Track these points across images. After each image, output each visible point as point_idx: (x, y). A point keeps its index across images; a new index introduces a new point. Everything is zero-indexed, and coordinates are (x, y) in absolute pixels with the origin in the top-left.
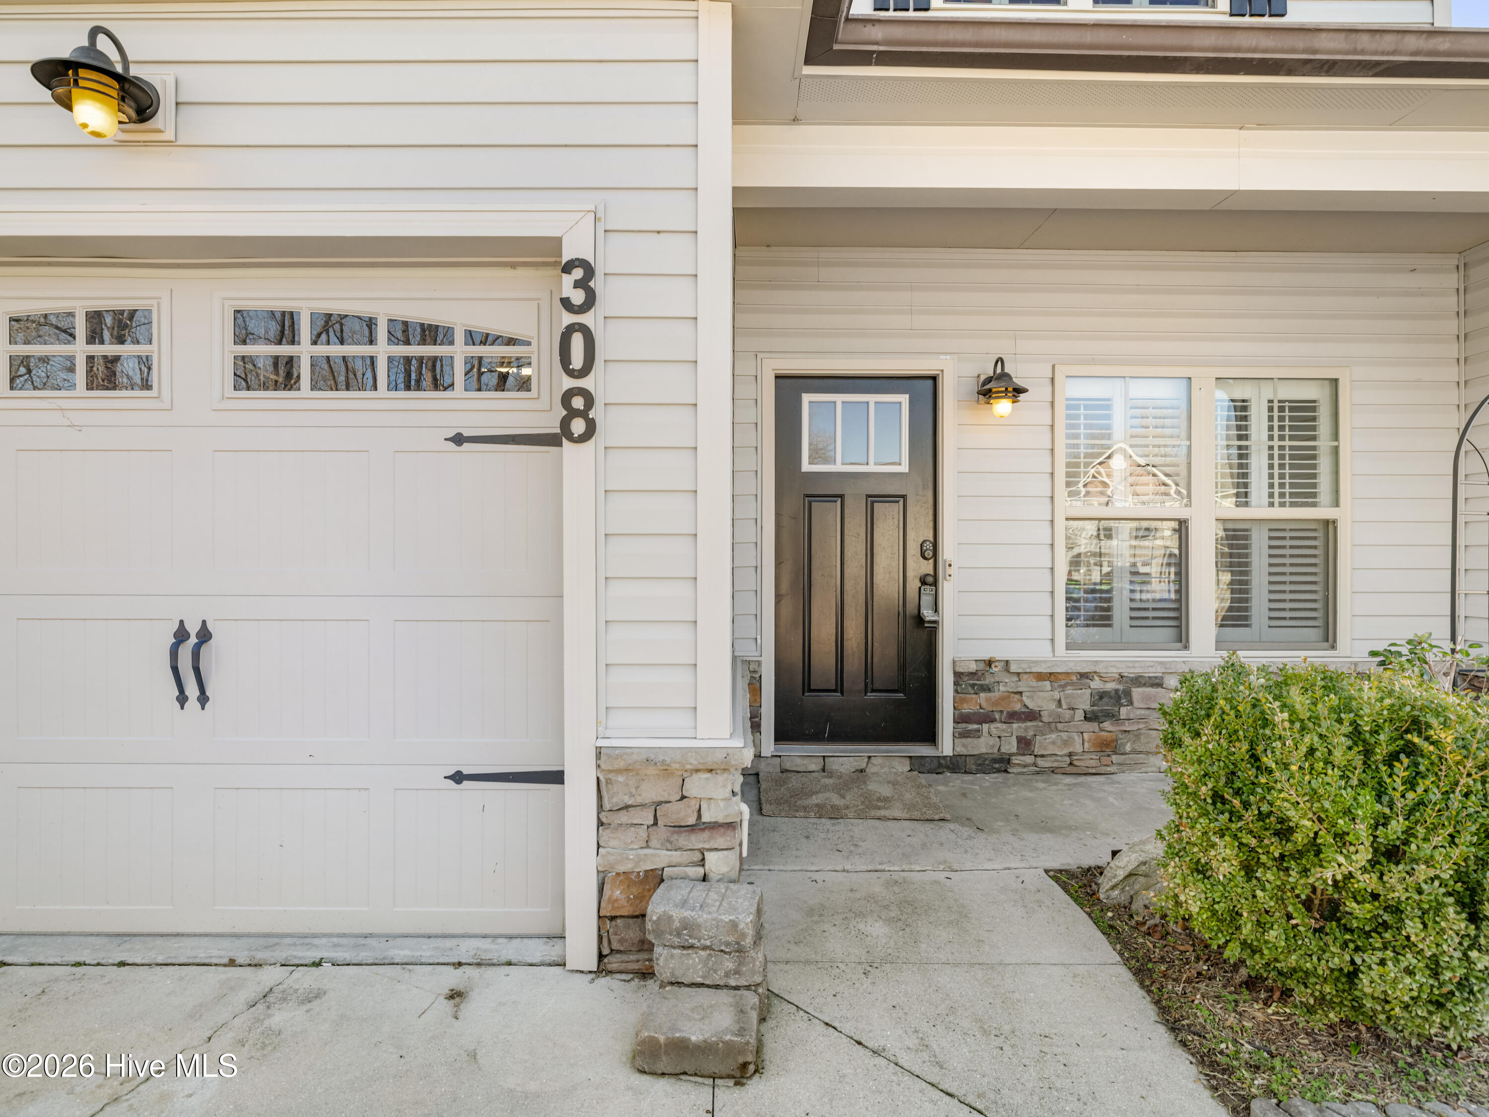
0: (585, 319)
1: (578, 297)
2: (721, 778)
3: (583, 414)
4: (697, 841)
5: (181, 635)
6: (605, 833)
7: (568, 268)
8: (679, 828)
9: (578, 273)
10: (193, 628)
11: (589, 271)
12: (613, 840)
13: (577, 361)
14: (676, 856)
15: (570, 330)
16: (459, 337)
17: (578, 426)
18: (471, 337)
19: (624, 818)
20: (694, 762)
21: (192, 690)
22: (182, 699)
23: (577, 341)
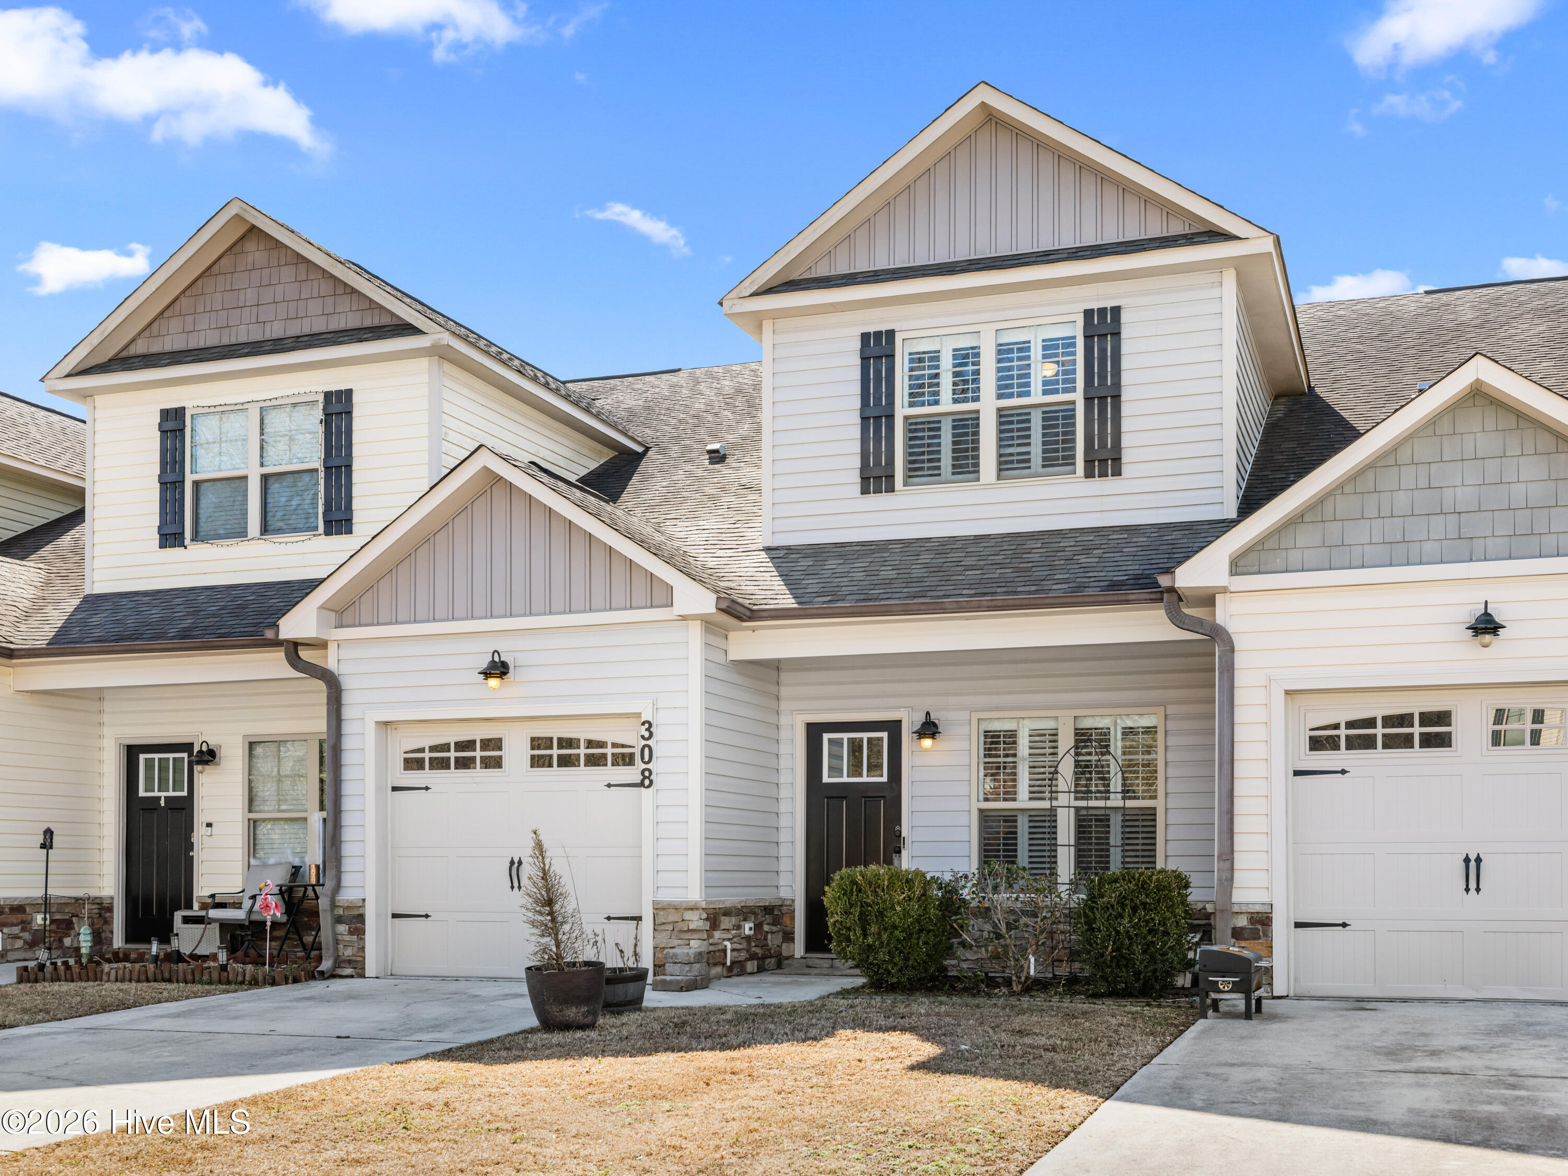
0: (649, 742)
1: (647, 734)
2: (696, 912)
3: (649, 778)
4: (687, 936)
5: (512, 863)
6: (656, 933)
7: (643, 724)
8: (681, 931)
9: (647, 726)
10: (516, 860)
11: (650, 725)
12: (659, 936)
13: (646, 759)
14: (680, 942)
15: (644, 746)
16: (609, 745)
17: (647, 782)
18: (614, 745)
19: (662, 927)
20: (685, 905)
21: (516, 884)
22: (512, 887)
23: (647, 750)
